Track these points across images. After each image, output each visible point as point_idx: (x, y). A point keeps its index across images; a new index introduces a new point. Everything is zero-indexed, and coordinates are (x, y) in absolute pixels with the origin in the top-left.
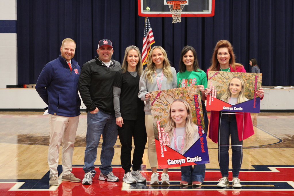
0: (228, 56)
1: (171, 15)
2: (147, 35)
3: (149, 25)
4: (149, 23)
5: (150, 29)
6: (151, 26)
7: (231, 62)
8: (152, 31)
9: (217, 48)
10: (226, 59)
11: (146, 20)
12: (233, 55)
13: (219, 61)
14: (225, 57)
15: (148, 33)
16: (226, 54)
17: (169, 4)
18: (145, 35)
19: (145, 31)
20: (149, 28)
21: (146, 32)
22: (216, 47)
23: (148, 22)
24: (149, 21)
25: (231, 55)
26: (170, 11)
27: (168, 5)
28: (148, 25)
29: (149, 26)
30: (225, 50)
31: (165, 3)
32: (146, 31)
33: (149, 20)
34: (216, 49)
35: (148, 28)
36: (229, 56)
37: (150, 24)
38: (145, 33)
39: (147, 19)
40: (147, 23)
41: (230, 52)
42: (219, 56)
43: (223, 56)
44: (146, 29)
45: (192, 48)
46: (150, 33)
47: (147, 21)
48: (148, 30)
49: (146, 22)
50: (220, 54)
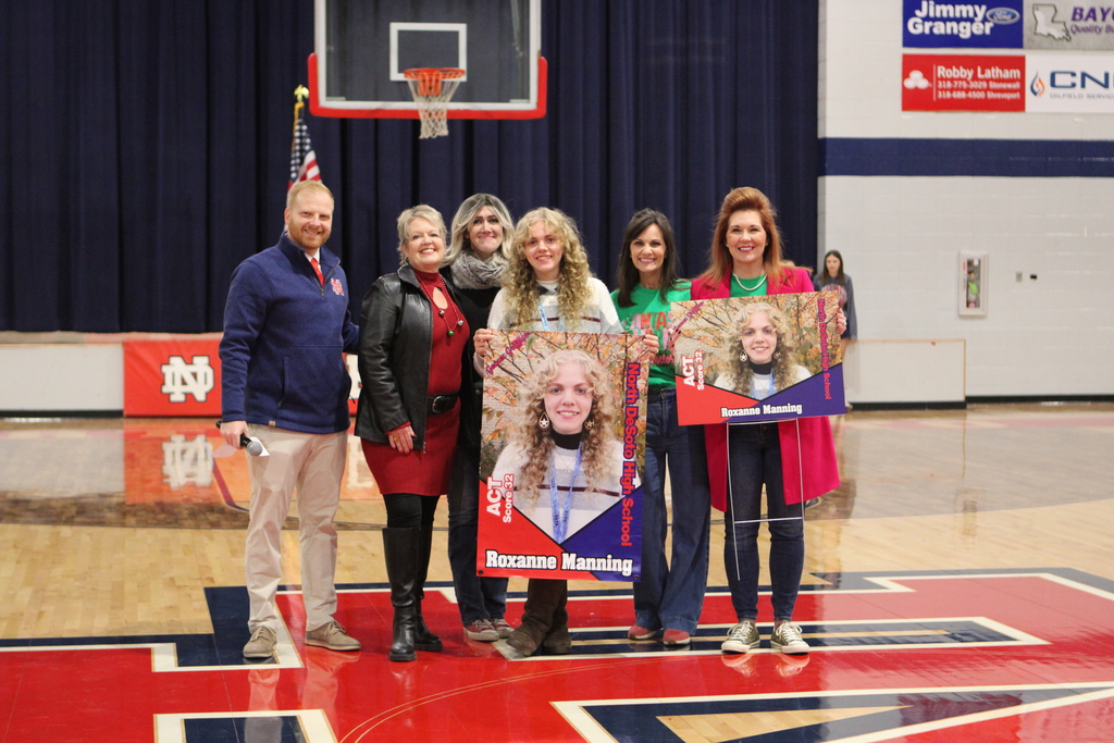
0: (761, 236)
1: (416, 112)
2: (301, 174)
3: (306, 144)
4: (306, 137)
5: (310, 157)
6: (314, 147)
7: (767, 255)
8: (318, 161)
9: (725, 212)
10: (755, 245)
11: (297, 127)
12: (776, 234)
13: (733, 251)
14: (752, 240)
15: (303, 169)
16: (753, 229)
17: (409, 80)
18: (293, 175)
19: (293, 162)
20: (307, 152)
21: (295, 165)
22: (722, 209)
23: (304, 134)
24: (307, 131)
25: (769, 235)
26: (412, 100)
27: (406, 83)
28: (301, 144)
29: (307, 148)
30: (750, 218)
31: (395, 75)
32: (298, 161)
33: (305, 127)
34: (722, 216)
35: (303, 153)
36: (765, 237)
37: (308, 141)
38: (293, 169)
39: (300, 124)
40: (301, 137)
41: (766, 225)
42: (733, 237)
43: (746, 236)
44: (298, 154)
45: (661, 218)
46: (309, 167)
47: (301, 131)
48: (302, 159)
49: (297, 134)
50: (737, 230)
